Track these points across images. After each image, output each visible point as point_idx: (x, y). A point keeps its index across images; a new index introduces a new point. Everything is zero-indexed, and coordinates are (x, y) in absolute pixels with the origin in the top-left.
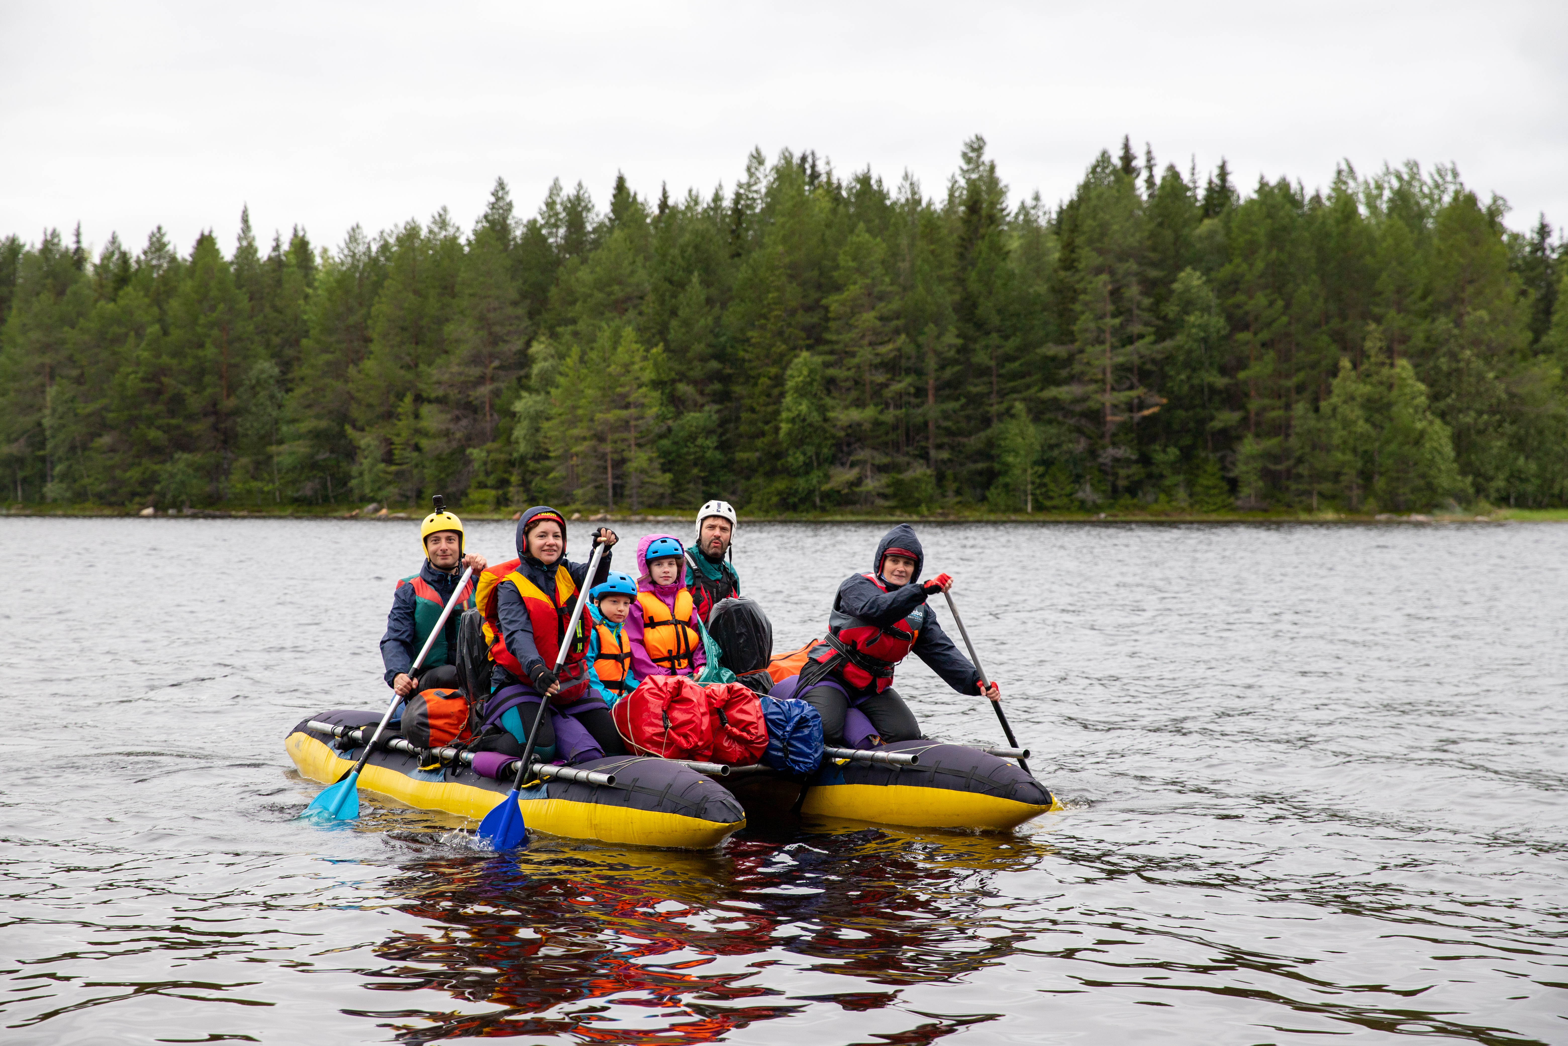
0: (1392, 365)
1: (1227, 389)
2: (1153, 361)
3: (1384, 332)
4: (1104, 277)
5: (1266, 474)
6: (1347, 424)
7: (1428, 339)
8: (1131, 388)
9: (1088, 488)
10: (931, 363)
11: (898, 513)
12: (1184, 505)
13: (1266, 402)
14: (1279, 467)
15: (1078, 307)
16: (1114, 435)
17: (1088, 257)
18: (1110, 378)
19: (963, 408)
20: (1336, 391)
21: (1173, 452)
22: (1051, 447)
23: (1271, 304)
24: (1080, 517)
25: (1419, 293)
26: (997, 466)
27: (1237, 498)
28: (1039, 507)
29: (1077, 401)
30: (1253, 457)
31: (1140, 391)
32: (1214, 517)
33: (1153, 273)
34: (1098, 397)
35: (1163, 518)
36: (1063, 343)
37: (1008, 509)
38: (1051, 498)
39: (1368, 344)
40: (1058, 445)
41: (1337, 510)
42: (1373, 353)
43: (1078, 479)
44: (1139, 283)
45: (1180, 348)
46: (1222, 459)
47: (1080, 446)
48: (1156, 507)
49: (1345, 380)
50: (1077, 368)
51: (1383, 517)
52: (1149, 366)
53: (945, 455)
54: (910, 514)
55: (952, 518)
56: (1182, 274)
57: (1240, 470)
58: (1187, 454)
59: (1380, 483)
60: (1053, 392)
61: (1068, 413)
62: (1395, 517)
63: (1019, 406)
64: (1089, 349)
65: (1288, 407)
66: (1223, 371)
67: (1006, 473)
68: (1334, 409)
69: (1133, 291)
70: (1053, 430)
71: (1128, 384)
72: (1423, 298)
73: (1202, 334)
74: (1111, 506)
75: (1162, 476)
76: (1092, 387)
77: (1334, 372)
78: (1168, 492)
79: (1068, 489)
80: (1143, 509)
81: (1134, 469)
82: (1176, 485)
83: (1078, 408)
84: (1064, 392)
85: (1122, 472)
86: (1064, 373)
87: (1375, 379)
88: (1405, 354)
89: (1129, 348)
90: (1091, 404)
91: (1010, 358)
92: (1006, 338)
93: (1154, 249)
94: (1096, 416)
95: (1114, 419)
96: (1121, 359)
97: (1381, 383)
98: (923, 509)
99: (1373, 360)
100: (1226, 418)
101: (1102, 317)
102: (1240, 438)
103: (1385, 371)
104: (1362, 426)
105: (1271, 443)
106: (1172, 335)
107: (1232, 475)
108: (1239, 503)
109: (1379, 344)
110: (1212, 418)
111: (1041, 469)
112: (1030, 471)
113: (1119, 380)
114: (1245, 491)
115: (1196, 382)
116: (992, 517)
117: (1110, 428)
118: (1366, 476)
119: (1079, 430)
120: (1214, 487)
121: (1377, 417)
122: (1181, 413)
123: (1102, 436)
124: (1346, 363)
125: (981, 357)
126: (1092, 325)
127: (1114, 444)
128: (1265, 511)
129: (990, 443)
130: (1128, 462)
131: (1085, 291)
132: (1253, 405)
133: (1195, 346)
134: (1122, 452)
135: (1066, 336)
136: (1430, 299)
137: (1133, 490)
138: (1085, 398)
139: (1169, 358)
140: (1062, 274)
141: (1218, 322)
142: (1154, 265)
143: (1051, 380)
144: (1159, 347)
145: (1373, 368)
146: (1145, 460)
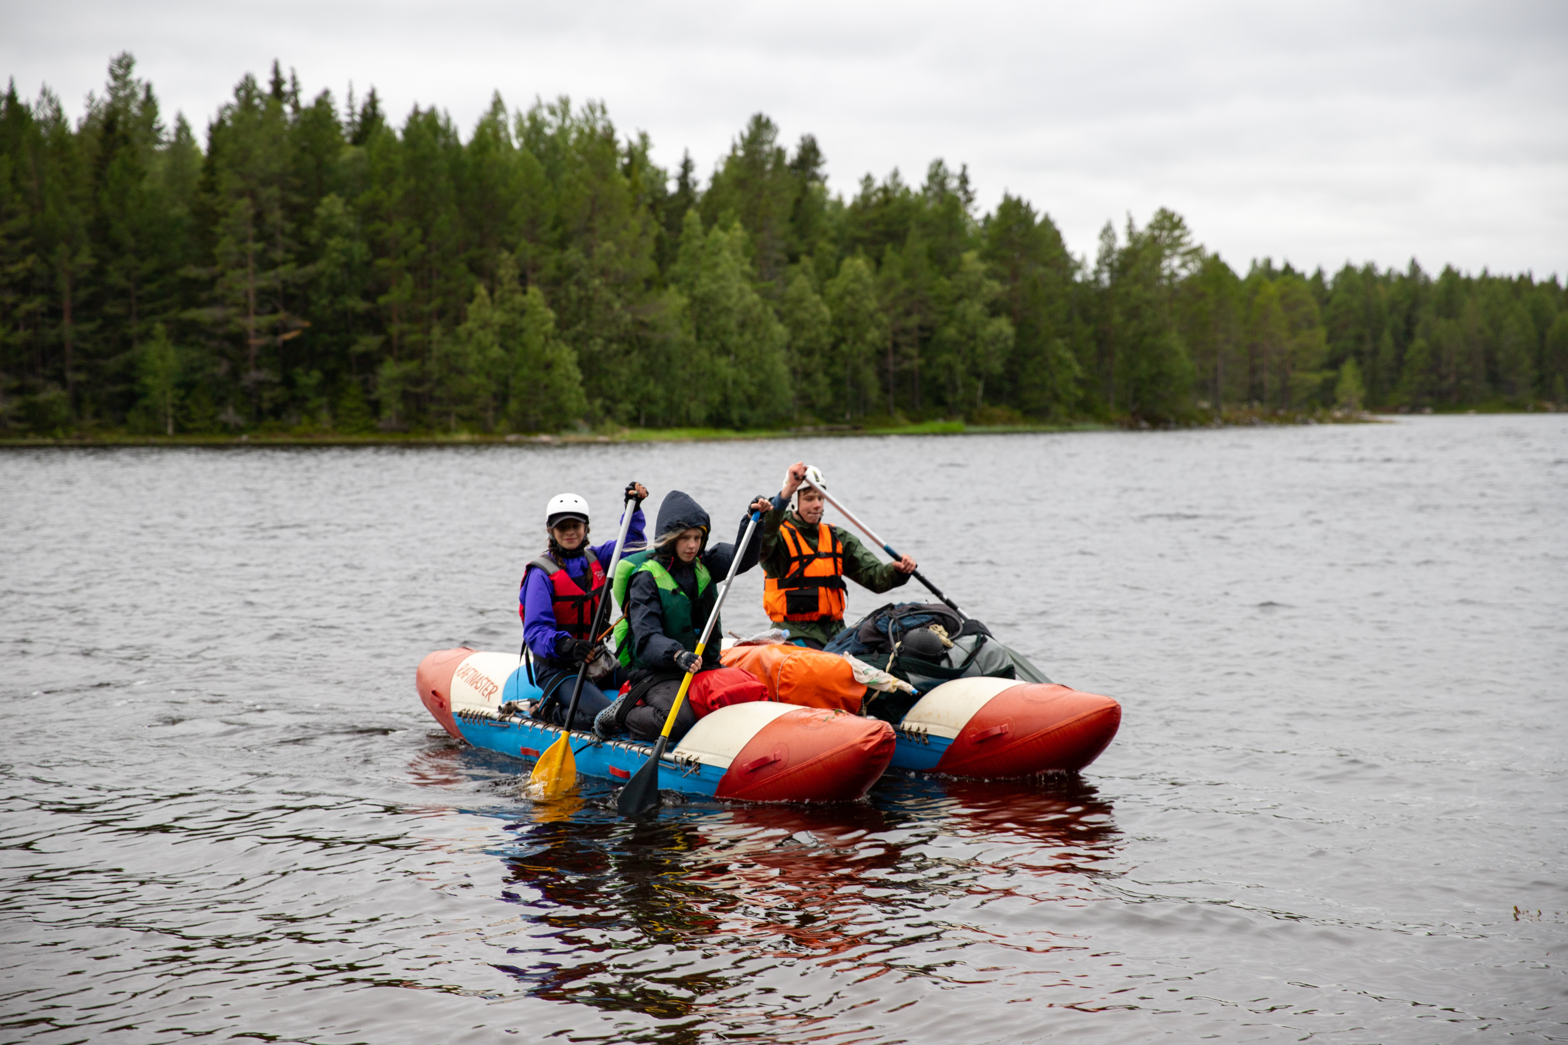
0: (525, 292)
1: (368, 314)
2: (296, 286)
3: (517, 261)
4: (246, 201)
5: (405, 396)
6: (481, 349)
7: (559, 268)
8: (274, 311)
9: (230, 410)
10: (64, 284)
11: (31, 435)
12: (328, 426)
13: (406, 326)
14: (420, 390)
15: (219, 229)
16: (257, 358)
17: (228, 181)
18: (252, 302)
19: (101, 329)
20: (471, 316)
21: (316, 376)
22: (194, 370)
23: (410, 231)
24: (221, 439)
25: (550, 223)
26: (137, 388)
27: (379, 420)
28: (180, 430)
29: (217, 324)
30: (393, 381)
31: (282, 315)
32: (355, 438)
33: (297, 199)
34: (239, 320)
35: (306, 440)
36: (204, 265)
37: (149, 431)
38: (193, 420)
39: (501, 272)
40: (200, 368)
41: (472, 431)
42: (506, 280)
43: (220, 402)
44: (282, 207)
45: (321, 274)
46: (365, 382)
47: (222, 369)
48: (299, 429)
49: (480, 306)
50: (218, 291)
51: (512, 438)
52: (292, 290)
53: (82, 377)
54: (44, 437)
55: (88, 441)
56: (326, 200)
57: (382, 392)
58: (330, 377)
59: (513, 406)
60: (192, 314)
61: (210, 336)
62: (524, 438)
63: (159, 328)
64: (230, 273)
65: (427, 331)
66: (367, 296)
67: (144, 395)
68: (470, 334)
69: (276, 216)
70: (194, 354)
71: (269, 307)
72: (554, 228)
73: (343, 259)
74: (255, 428)
75: (305, 399)
76: (233, 311)
77: (471, 298)
78: (312, 414)
79: (211, 411)
80: (285, 430)
81: (278, 392)
82: (320, 407)
83: (220, 331)
84: (205, 315)
85: (267, 395)
86: (204, 296)
87: (508, 306)
88: (538, 282)
89: (271, 274)
90: (232, 328)
91: (148, 280)
92: (143, 259)
93: (297, 174)
94: (239, 339)
95: (255, 342)
96: (263, 283)
97: (513, 309)
98: (59, 432)
99: (506, 287)
100: (368, 342)
101: (243, 241)
102: (381, 361)
103: (518, 298)
104: (496, 352)
105: (411, 367)
106: (314, 259)
107: (373, 397)
108: (381, 425)
109: (511, 272)
110: (355, 342)
111: (182, 393)
112: (169, 395)
113: (261, 304)
114: (387, 414)
115: (338, 307)
116: (131, 440)
117: (254, 351)
118: (502, 398)
119: (221, 353)
120: (358, 409)
121: (511, 343)
122: (326, 338)
123: (245, 359)
124: (481, 290)
125: (115, 278)
126: (234, 249)
127: (258, 368)
128: (406, 432)
129: (131, 365)
130: (272, 385)
131: (226, 214)
132: (394, 329)
133: (338, 271)
134: (265, 375)
135: (208, 260)
136: (560, 230)
137: (277, 412)
138: (227, 321)
139: (313, 282)
140: (203, 197)
141: (360, 249)
142: (298, 190)
143: (191, 303)
144: (302, 271)
145: (507, 295)
146: (289, 382)
